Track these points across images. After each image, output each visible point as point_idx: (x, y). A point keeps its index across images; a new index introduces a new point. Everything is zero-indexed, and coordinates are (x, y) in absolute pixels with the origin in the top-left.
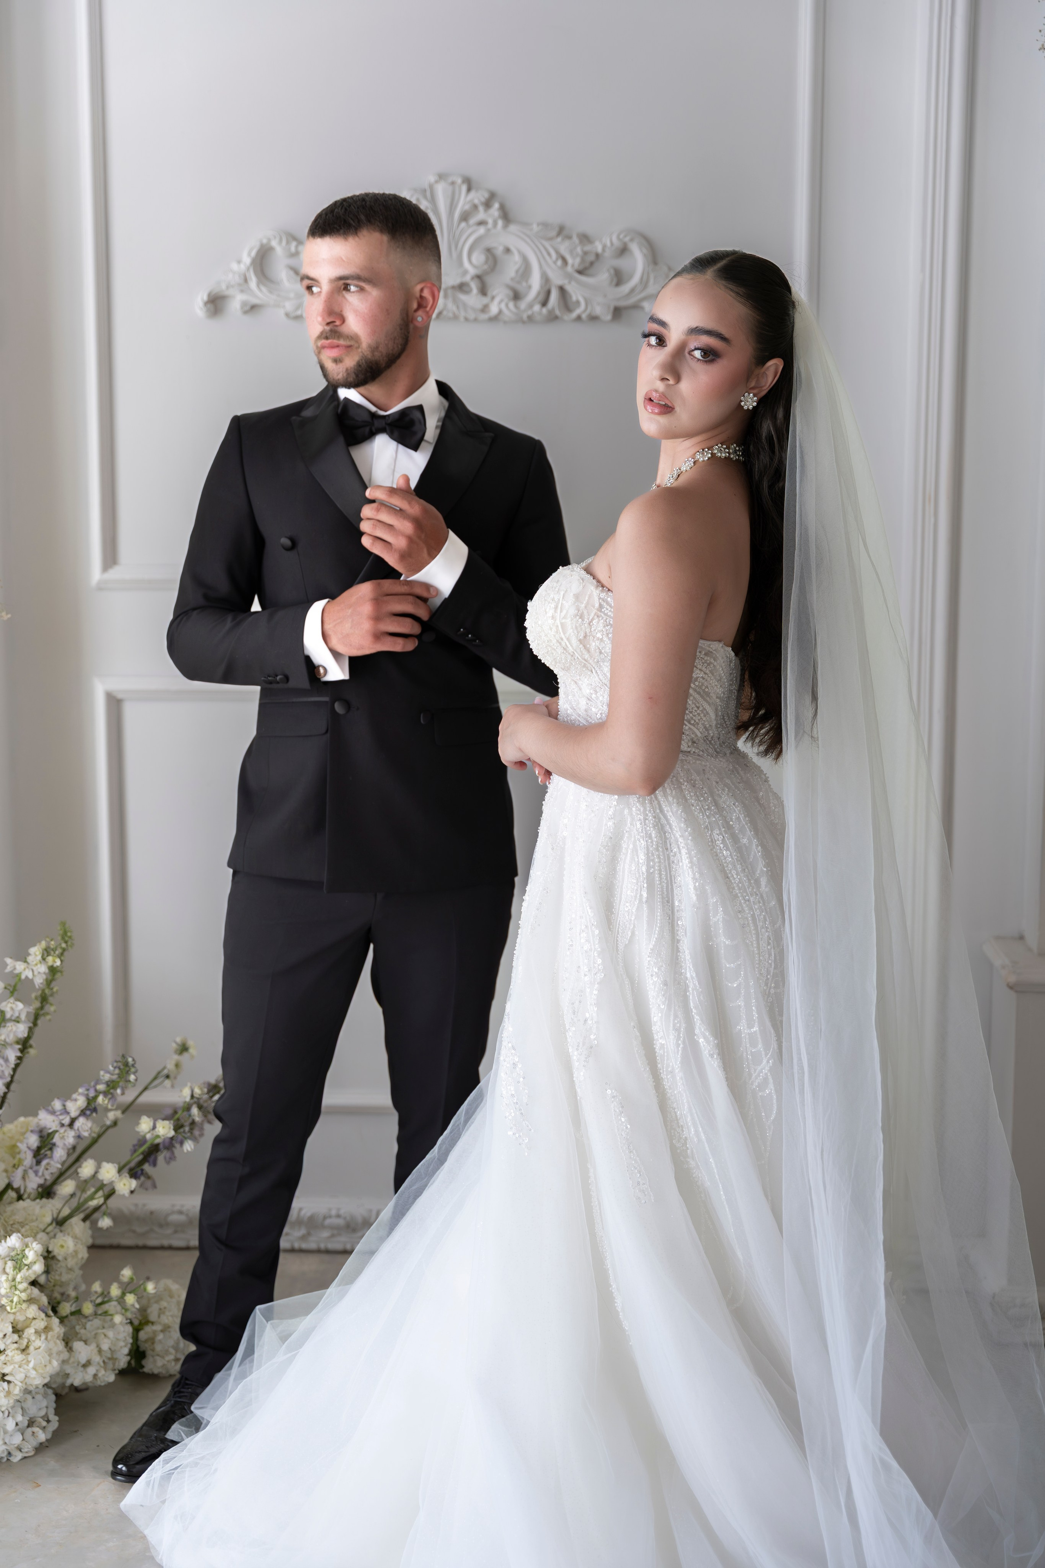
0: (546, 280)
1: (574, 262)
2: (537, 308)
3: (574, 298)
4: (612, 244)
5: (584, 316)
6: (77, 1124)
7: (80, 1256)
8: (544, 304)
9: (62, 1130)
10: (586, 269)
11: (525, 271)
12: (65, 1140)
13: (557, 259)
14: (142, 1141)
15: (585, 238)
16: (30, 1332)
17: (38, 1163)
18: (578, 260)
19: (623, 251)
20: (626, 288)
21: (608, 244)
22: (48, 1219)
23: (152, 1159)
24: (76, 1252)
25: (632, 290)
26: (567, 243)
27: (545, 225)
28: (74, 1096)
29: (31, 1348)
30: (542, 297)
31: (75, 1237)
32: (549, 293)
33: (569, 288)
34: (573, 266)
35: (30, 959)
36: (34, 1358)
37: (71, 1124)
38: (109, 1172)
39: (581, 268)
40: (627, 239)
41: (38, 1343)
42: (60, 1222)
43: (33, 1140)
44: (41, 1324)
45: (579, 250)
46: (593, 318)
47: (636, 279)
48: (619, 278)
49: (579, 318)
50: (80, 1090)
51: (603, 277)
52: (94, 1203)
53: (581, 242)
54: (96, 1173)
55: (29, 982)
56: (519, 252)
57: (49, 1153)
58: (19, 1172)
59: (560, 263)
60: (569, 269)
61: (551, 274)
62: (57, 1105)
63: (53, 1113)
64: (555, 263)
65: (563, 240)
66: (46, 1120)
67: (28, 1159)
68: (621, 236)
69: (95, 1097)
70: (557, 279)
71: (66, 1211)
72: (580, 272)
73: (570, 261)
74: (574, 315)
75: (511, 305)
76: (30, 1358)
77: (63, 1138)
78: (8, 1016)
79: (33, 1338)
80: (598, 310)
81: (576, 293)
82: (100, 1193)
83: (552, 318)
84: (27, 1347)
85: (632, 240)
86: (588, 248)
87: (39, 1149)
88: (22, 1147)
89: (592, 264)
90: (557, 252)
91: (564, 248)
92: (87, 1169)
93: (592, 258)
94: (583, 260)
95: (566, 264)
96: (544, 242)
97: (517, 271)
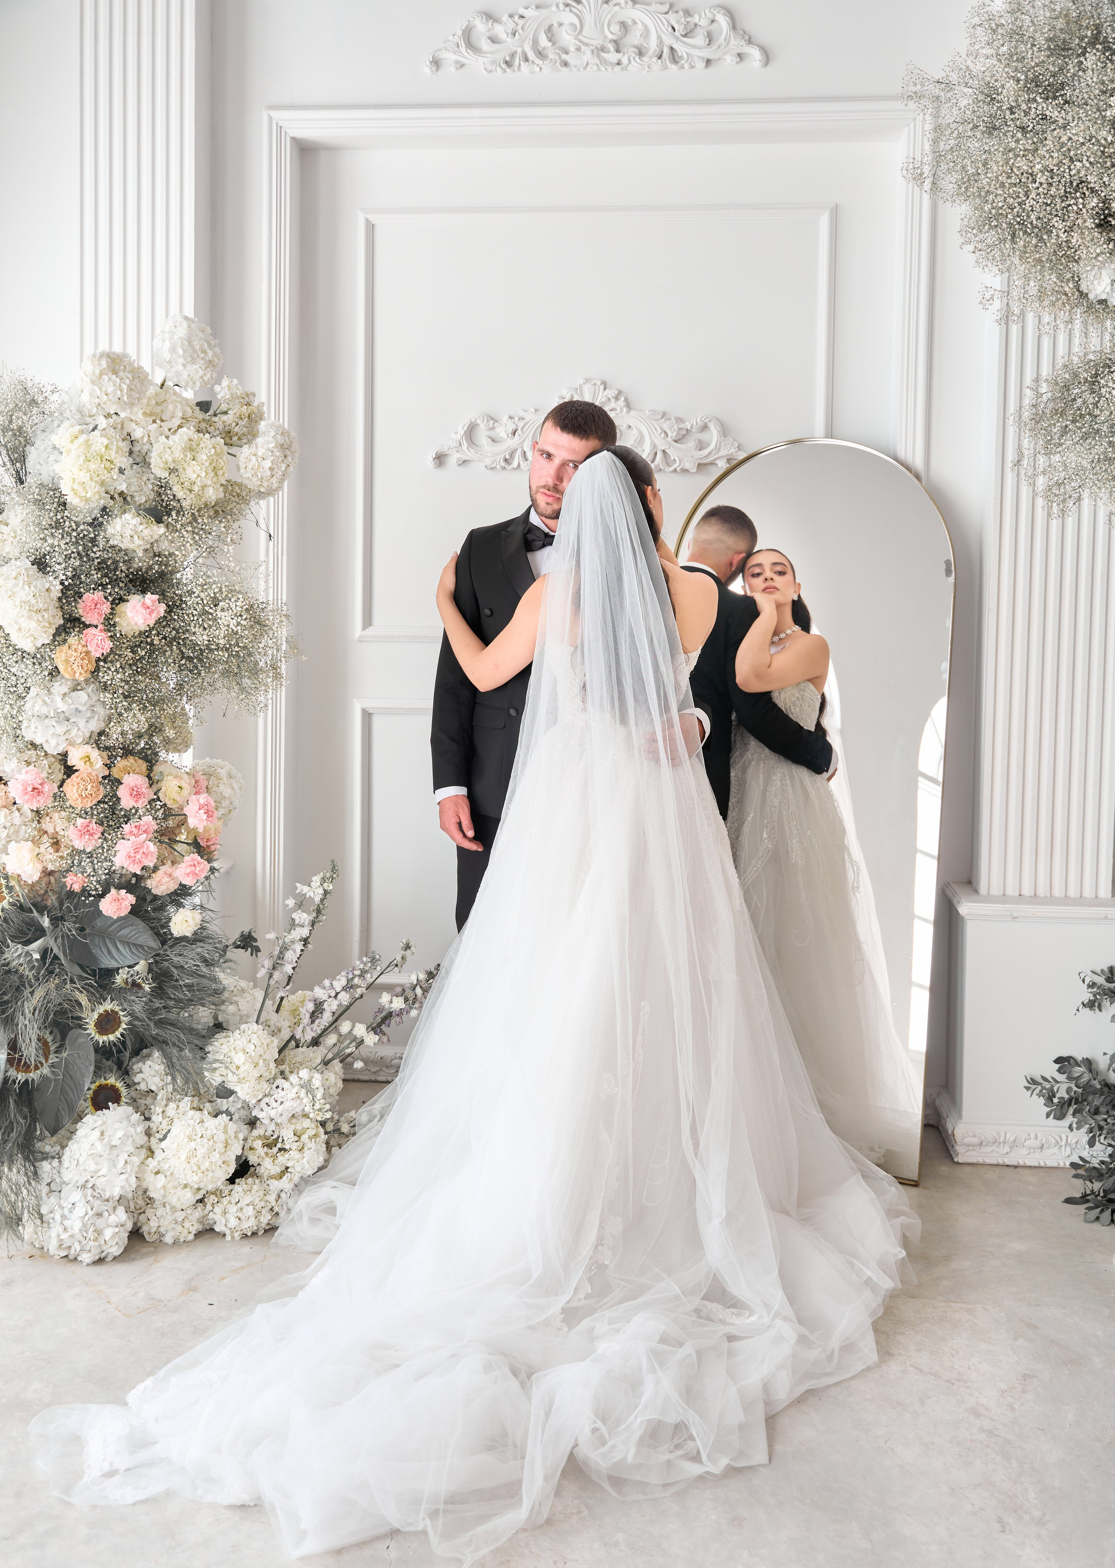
0: (654, 447)
1: (672, 434)
3: (672, 458)
4: (697, 424)
5: (678, 469)
6: (339, 996)
7: (338, 1085)
9: (330, 1000)
10: (680, 439)
12: (331, 1006)
13: (661, 433)
14: (380, 1010)
15: (679, 420)
16: (305, 1137)
17: (313, 1022)
18: (675, 434)
19: (705, 427)
20: (706, 452)
21: (695, 424)
22: (319, 1061)
23: (387, 1022)
24: (336, 1084)
25: (710, 453)
26: (668, 423)
27: (654, 412)
28: (338, 977)
29: (306, 1148)
31: (335, 1073)
33: (668, 451)
34: (671, 438)
35: (312, 884)
36: (307, 1153)
37: (336, 997)
38: (360, 1030)
39: (676, 439)
40: (707, 421)
41: (311, 1145)
42: (326, 1063)
43: (311, 1007)
44: (312, 1132)
45: (675, 427)
46: (685, 471)
47: (712, 446)
48: (701, 446)
49: (675, 470)
50: (342, 974)
51: (691, 444)
52: (348, 1051)
53: (677, 422)
54: (351, 1030)
55: (311, 899)
57: (320, 1015)
58: (301, 1028)
59: (663, 435)
60: (668, 439)
61: (657, 443)
62: (327, 983)
63: (324, 988)
64: (660, 435)
65: (665, 421)
66: (320, 993)
67: (306, 1019)
68: (703, 419)
69: (353, 978)
70: (661, 446)
71: (330, 1056)
72: (676, 441)
73: (670, 434)
74: (672, 468)
76: (305, 1155)
77: (329, 1005)
78: (297, 922)
79: (307, 1141)
80: (687, 466)
81: (673, 455)
82: (354, 1044)
84: (303, 1148)
85: (709, 421)
86: (681, 426)
87: (314, 1012)
88: (303, 1010)
89: (684, 435)
90: (661, 428)
91: (666, 426)
92: (345, 1027)
93: (684, 432)
94: (678, 434)
95: (667, 436)
96: (653, 422)
97: (635, 440)
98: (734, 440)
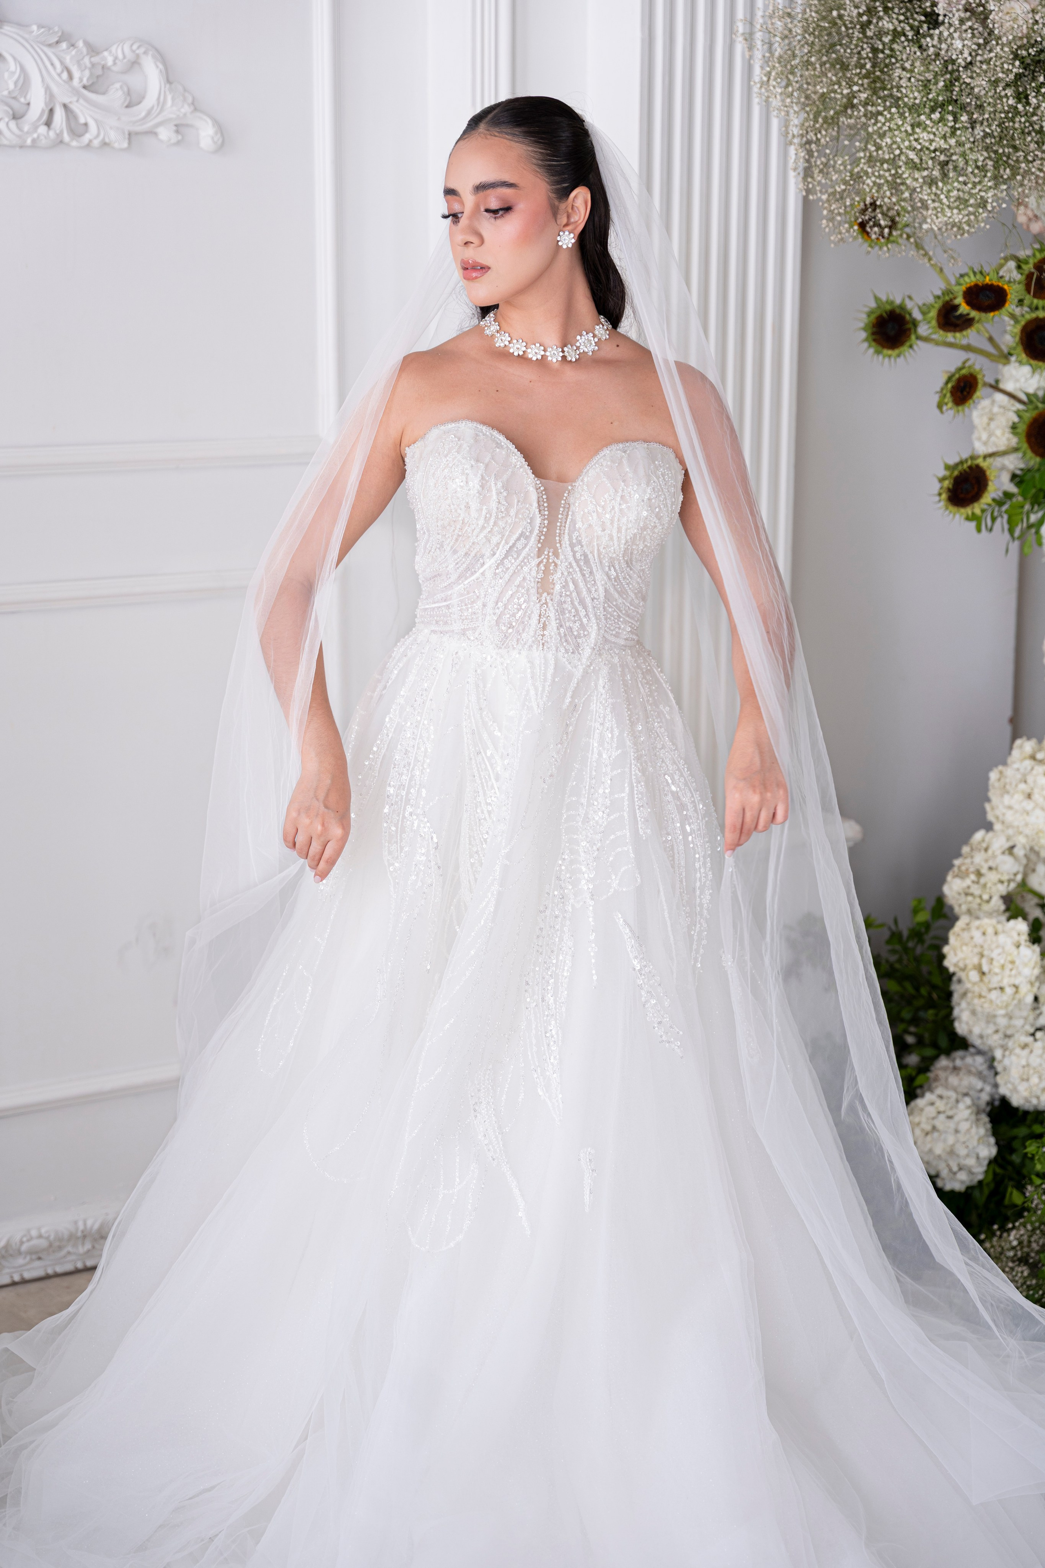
0: (50, 95)
1: (80, 76)
2: (43, 129)
3: (83, 120)
4: (124, 57)
5: (96, 142)
8: (48, 124)
10: (94, 84)
11: (24, 83)
13: (62, 72)
15: (93, 50)
18: (87, 73)
19: (135, 64)
20: (139, 111)
21: (120, 56)
25: (148, 113)
26: (72, 52)
30: (45, 117)
32: (51, 111)
33: (74, 107)
34: (81, 80)
39: (88, 83)
40: (140, 50)
45: (87, 60)
46: (107, 146)
47: (153, 101)
48: (131, 98)
49: (90, 144)
51: (114, 95)
53: (88, 52)
56: (15, 59)
59: (65, 75)
60: (76, 82)
61: (55, 89)
64: (59, 75)
65: (67, 47)
68: (135, 47)
70: (62, 96)
72: (85, 87)
73: (76, 74)
74: (84, 140)
75: (13, 125)
80: (113, 136)
81: (83, 114)
83: (59, 142)
85: (145, 53)
86: (94, 60)
89: (101, 79)
90: (62, 63)
91: (69, 58)
93: (101, 71)
94: (91, 74)
95: (71, 77)
96: (46, 49)
97: (16, 83)
98: (185, 90)
